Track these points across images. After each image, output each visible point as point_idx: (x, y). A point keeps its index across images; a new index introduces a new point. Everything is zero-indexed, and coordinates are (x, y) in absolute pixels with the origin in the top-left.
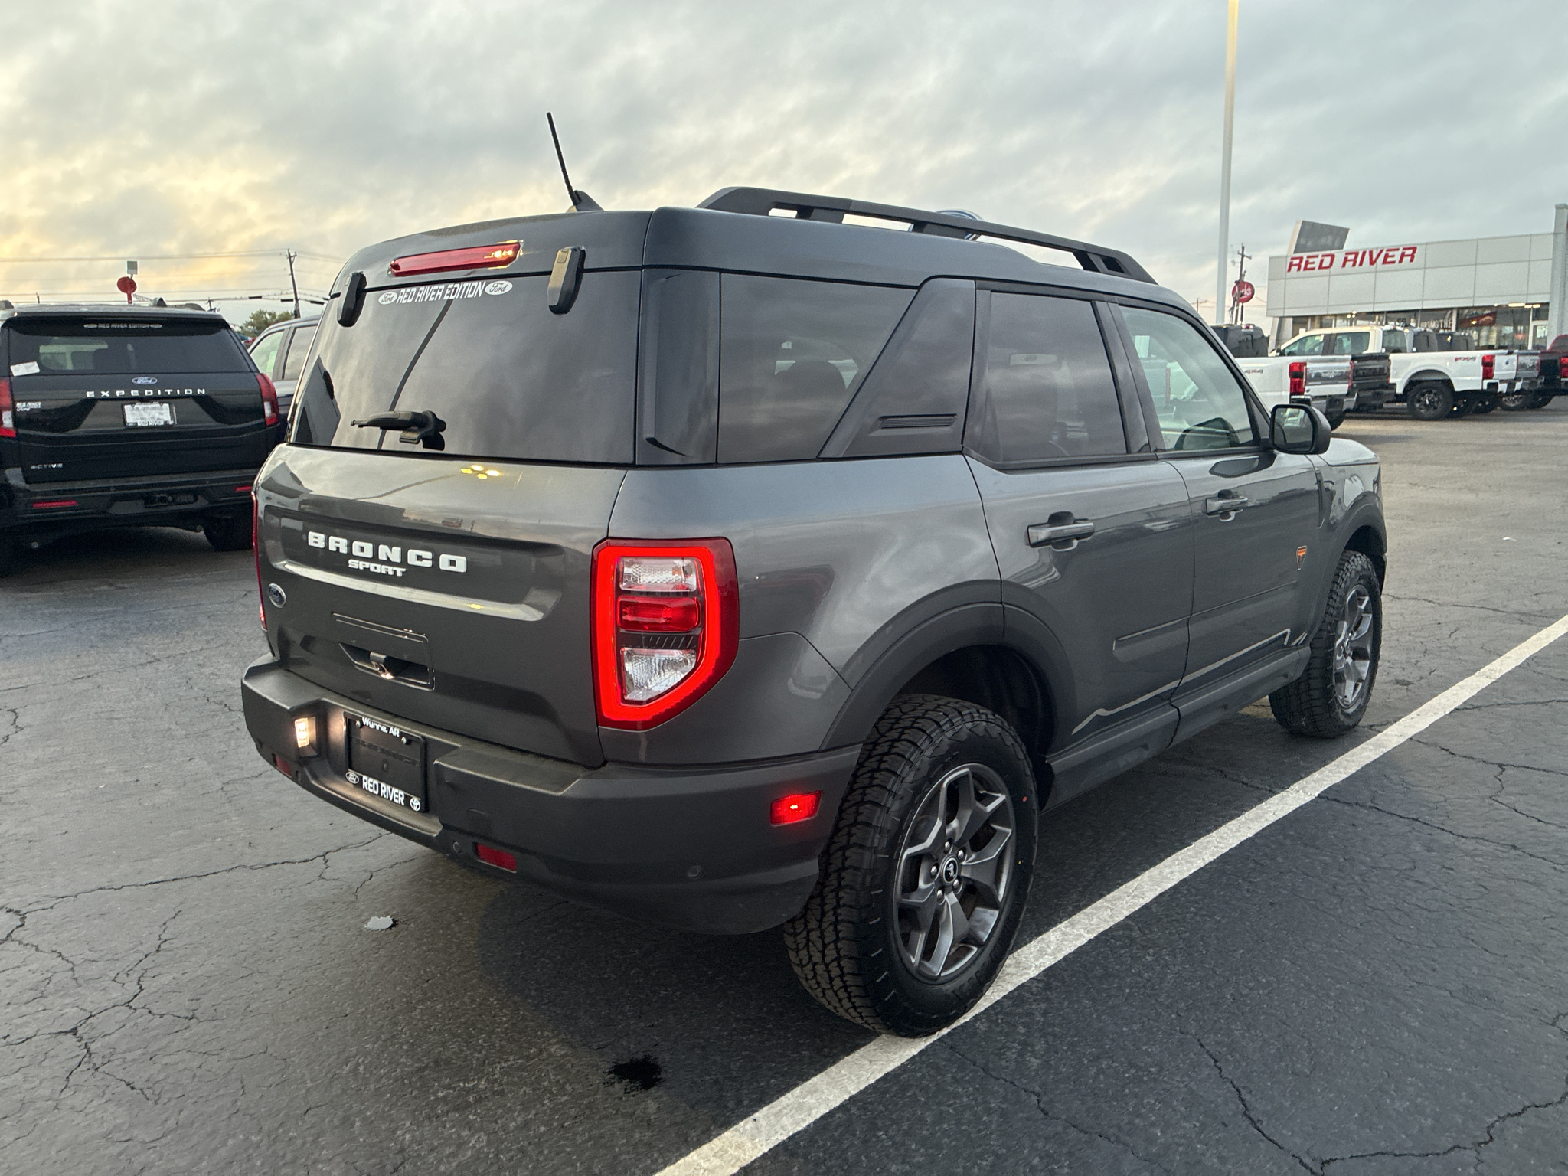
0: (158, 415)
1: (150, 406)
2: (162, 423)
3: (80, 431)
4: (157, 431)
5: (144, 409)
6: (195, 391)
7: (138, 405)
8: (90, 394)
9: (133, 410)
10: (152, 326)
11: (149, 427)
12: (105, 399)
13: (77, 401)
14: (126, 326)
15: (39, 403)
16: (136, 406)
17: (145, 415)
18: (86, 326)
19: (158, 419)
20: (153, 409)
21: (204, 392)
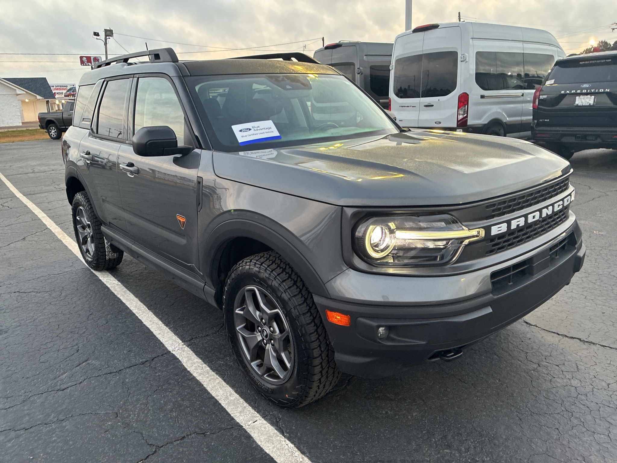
0: (589, 101)
1: (586, 97)
2: (588, 104)
3: (558, 107)
4: (586, 108)
5: (583, 98)
6: (605, 90)
7: (582, 97)
8: (563, 92)
9: (579, 98)
10: (606, 61)
11: (583, 106)
12: (568, 94)
13: (558, 95)
14: (595, 61)
15: (546, 96)
16: (581, 97)
17: (583, 101)
18: (580, 63)
19: (588, 103)
20: (588, 98)
21: (609, 91)
